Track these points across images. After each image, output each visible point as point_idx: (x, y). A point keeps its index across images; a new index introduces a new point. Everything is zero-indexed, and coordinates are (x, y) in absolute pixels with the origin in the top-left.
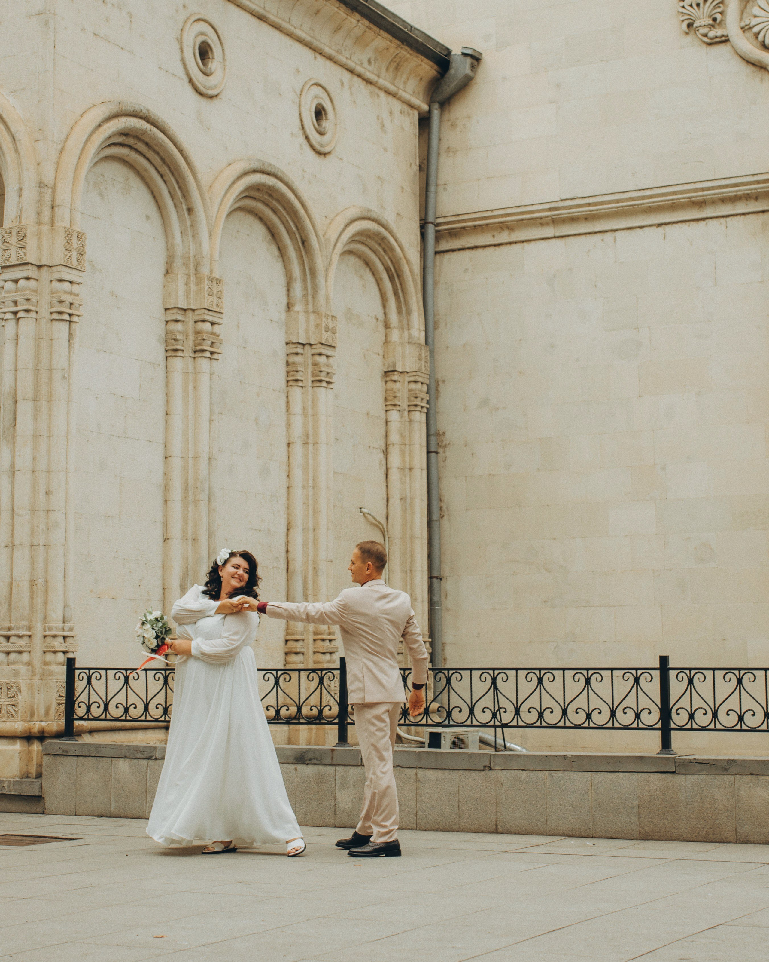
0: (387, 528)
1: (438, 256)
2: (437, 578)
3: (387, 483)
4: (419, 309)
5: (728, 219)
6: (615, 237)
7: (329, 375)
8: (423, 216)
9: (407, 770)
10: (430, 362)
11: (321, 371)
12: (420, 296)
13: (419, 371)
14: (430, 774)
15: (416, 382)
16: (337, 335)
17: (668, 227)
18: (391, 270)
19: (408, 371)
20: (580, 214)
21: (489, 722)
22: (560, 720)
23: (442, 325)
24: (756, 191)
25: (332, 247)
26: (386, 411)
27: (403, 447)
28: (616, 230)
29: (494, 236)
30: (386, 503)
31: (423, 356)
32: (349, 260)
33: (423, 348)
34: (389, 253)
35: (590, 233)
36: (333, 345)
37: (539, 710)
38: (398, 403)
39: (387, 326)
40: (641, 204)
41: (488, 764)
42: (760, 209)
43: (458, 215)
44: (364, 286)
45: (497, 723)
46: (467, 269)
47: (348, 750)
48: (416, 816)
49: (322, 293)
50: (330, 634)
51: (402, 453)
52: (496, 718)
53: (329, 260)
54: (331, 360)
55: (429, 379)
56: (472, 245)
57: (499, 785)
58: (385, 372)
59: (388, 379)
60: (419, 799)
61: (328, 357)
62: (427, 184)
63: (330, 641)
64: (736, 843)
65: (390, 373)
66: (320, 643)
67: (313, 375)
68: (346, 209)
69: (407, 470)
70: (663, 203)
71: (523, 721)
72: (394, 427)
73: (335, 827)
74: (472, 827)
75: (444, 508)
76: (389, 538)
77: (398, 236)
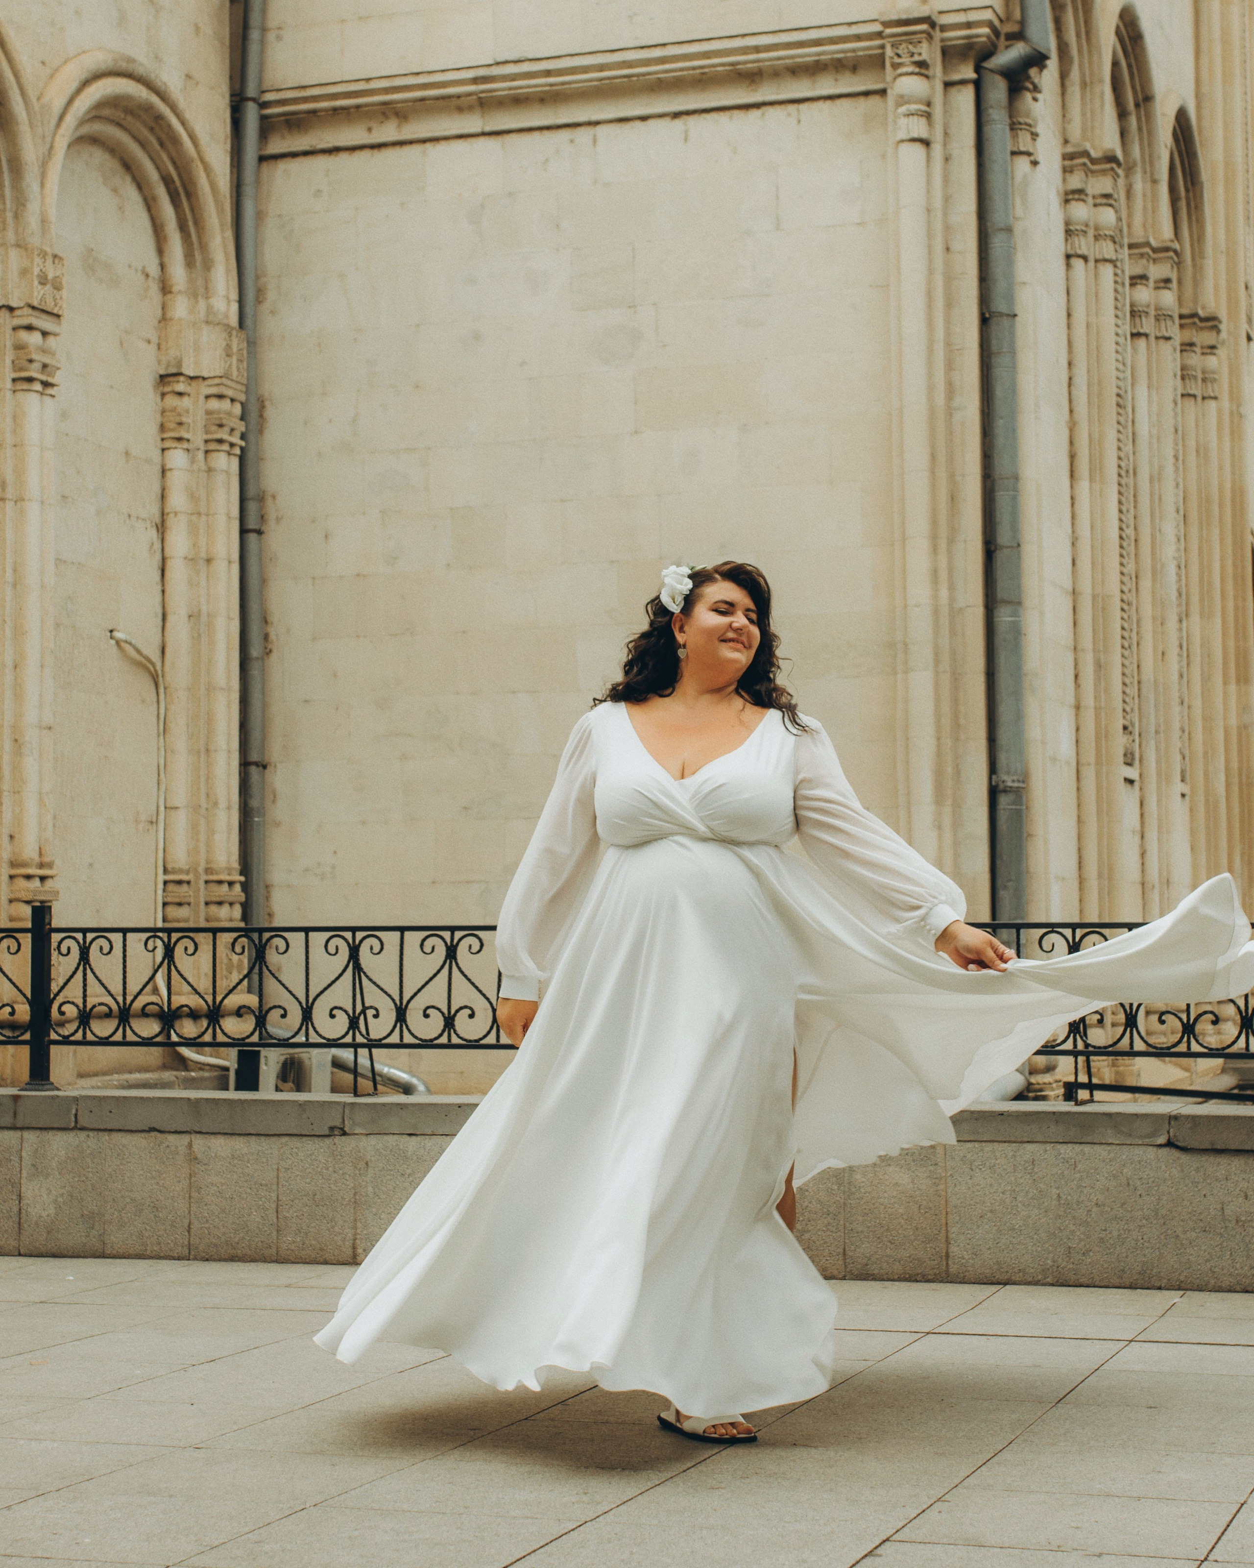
0: (162, 671)
1: (265, 165)
2: (256, 764)
3: (163, 585)
4: (227, 259)
5: (803, 107)
6: (595, 136)
7: (49, 369)
8: (237, 87)
9: (172, 1138)
10: (248, 364)
11: (31, 361)
12: (229, 234)
13: (226, 376)
14: (220, 1145)
15: (220, 397)
16: (64, 293)
17: (692, 120)
18: (173, 182)
19: (206, 376)
20: (531, 90)
21: (343, 1037)
22: (489, 1033)
23: (271, 295)
24: (853, 54)
25: (54, 122)
26: (163, 450)
27: (194, 518)
28: (597, 123)
29: (370, 130)
30: (160, 623)
31: (235, 348)
32: (91, 155)
33: (234, 333)
34: (169, 145)
35: (548, 128)
36: (55, 311)
37: (446, 1012)
38: (186, 435)
39: (165, 289)
40: (644, 75)
41: (338, 1123)
42: (862, 88)
43: (304, 87)
44: (121, 208)
45: (360, 1039)
46: (319, 191)
47: (49, 1097)
48: (189, 1231)
49: (33, 209)
50: (41, 866)
51: (193, 531)
52: (358, 1028)
53: (48, 146)
54: (51, 341)
55: (246, 393)
56: (330, 145)
57: (362, 1165)
58: (162, 377)
59: (167, 389)
60: (195, 1194)
61: (45, 334)
62: (246, 27)
63: (43, 879)
64: (844, 1278)
65: (171, 379)
66: (22, 883)
67: (16, 367)
68: (84, 52)
69: (202, 563)
70: (685, 73)
71: (412, 1034)
72: (178, 481)
73: (20, 1255)
74: (304, 1252)
75: (272, 636)
76: (165, 688)
77: (188, 115)
